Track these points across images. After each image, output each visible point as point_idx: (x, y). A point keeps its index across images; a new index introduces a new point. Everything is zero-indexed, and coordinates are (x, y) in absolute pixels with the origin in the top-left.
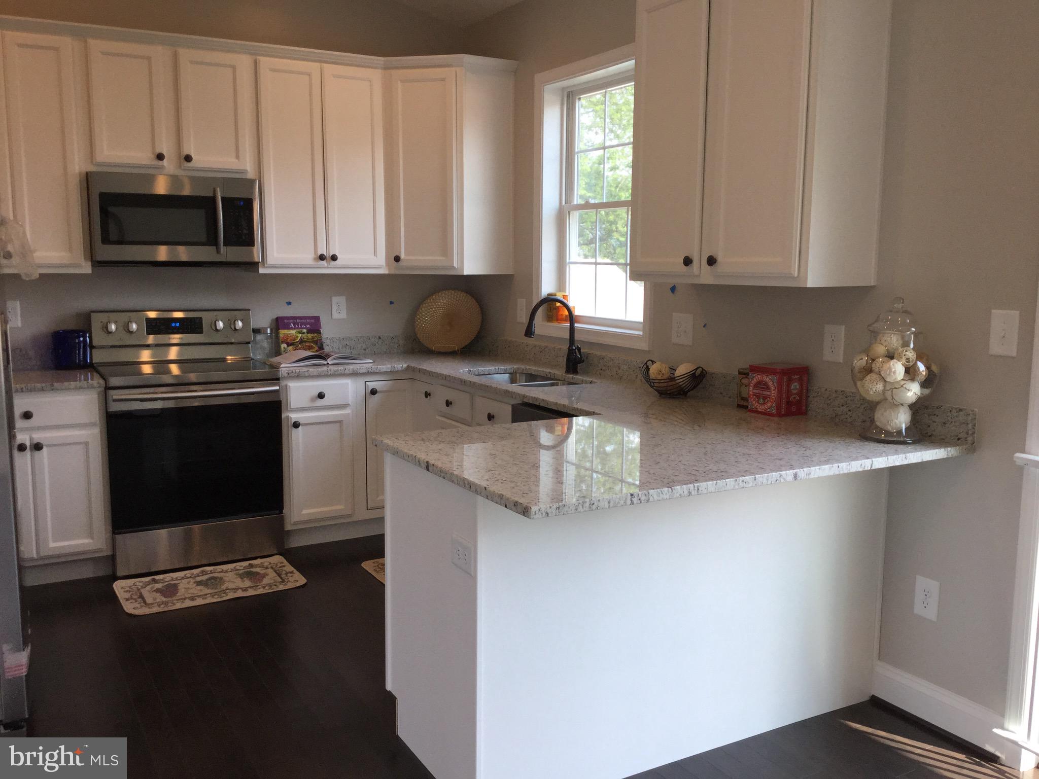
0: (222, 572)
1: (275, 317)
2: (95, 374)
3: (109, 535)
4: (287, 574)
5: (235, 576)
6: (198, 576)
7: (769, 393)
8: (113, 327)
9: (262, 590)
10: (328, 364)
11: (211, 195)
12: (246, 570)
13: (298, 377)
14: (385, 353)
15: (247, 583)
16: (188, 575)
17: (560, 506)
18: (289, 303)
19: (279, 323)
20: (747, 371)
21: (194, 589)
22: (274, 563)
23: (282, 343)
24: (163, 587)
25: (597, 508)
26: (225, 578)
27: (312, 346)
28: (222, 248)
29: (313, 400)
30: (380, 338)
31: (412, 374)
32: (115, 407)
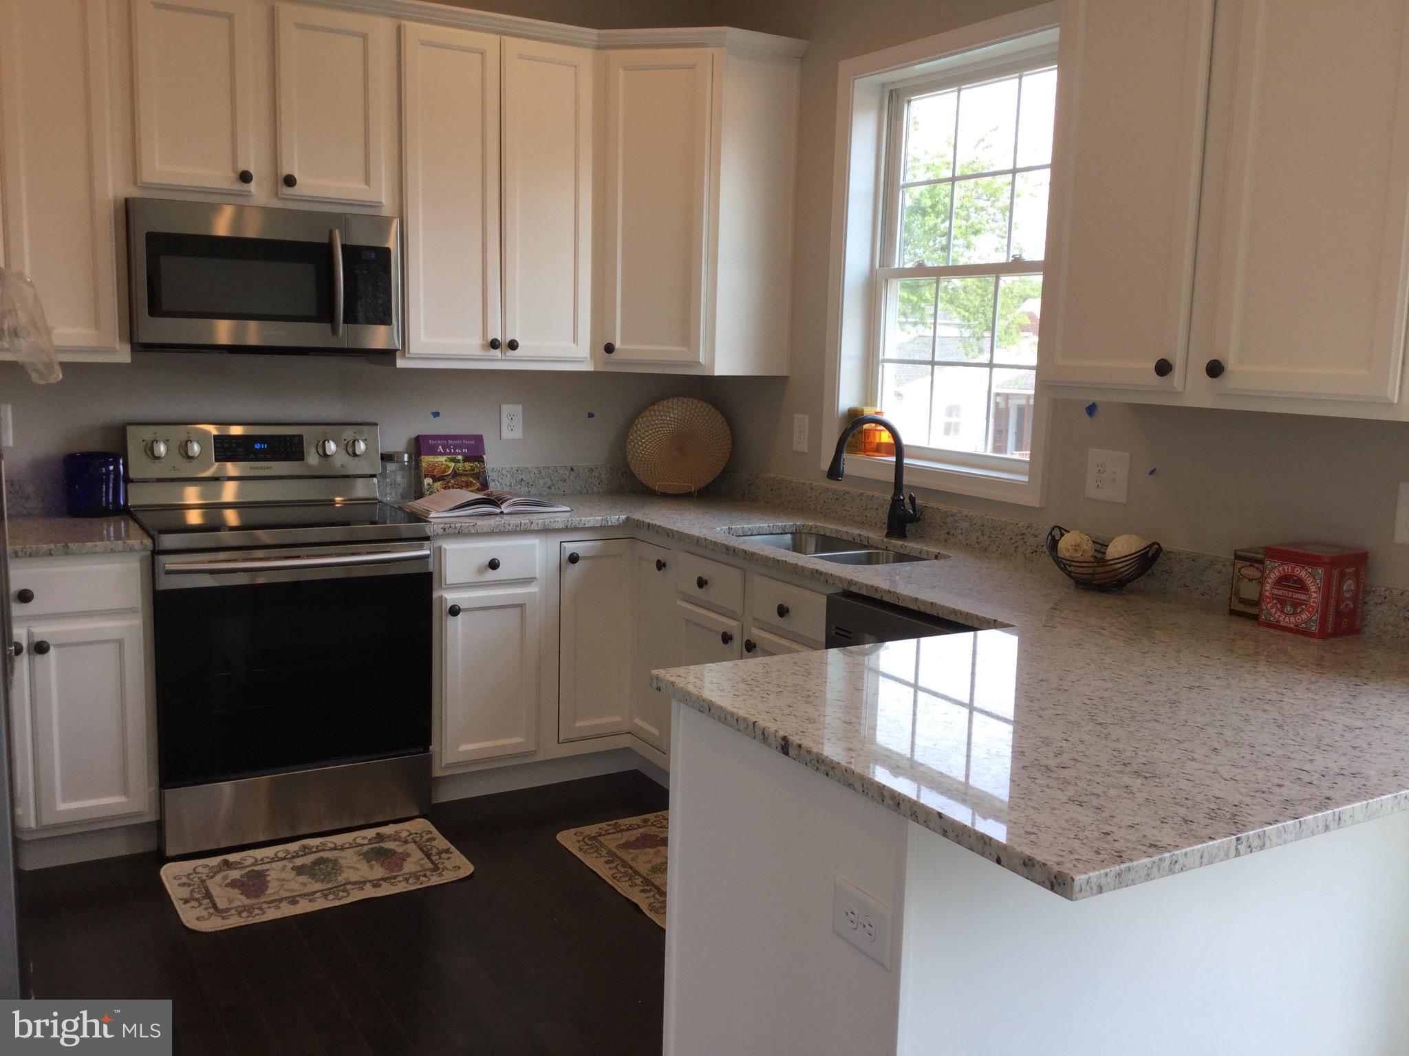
0: (335, 849)
1: (414, 435)
2: (131, 523)
3: (154, 788)
4: (440, 853)
5: (356, 858)
6: (298, 856)
7: (1303, 597)
8: (162, 449)
9: (404, 884)
10: (502, 512)
11: (326, 241)
12: (374, 846)
13: (460, 534)
14: (580, 493)
15: (378, 872)
16: (281, 855)
17: (1121, 871)
18: (436, 414)
19: (420, 445)
20: (1260, 556)
21: (293, 882)
22: (416, 833)
23: (425, 478)
24: (242, 876)
25: (1182, 869)
26: (342, 862)
27: (471, 482)
28: (342, 327)
29: (481, 571)
30: (572, 469)
31: (633, 531)
32: (166, 583)
